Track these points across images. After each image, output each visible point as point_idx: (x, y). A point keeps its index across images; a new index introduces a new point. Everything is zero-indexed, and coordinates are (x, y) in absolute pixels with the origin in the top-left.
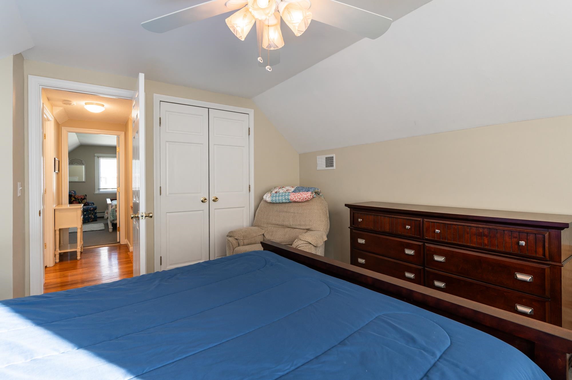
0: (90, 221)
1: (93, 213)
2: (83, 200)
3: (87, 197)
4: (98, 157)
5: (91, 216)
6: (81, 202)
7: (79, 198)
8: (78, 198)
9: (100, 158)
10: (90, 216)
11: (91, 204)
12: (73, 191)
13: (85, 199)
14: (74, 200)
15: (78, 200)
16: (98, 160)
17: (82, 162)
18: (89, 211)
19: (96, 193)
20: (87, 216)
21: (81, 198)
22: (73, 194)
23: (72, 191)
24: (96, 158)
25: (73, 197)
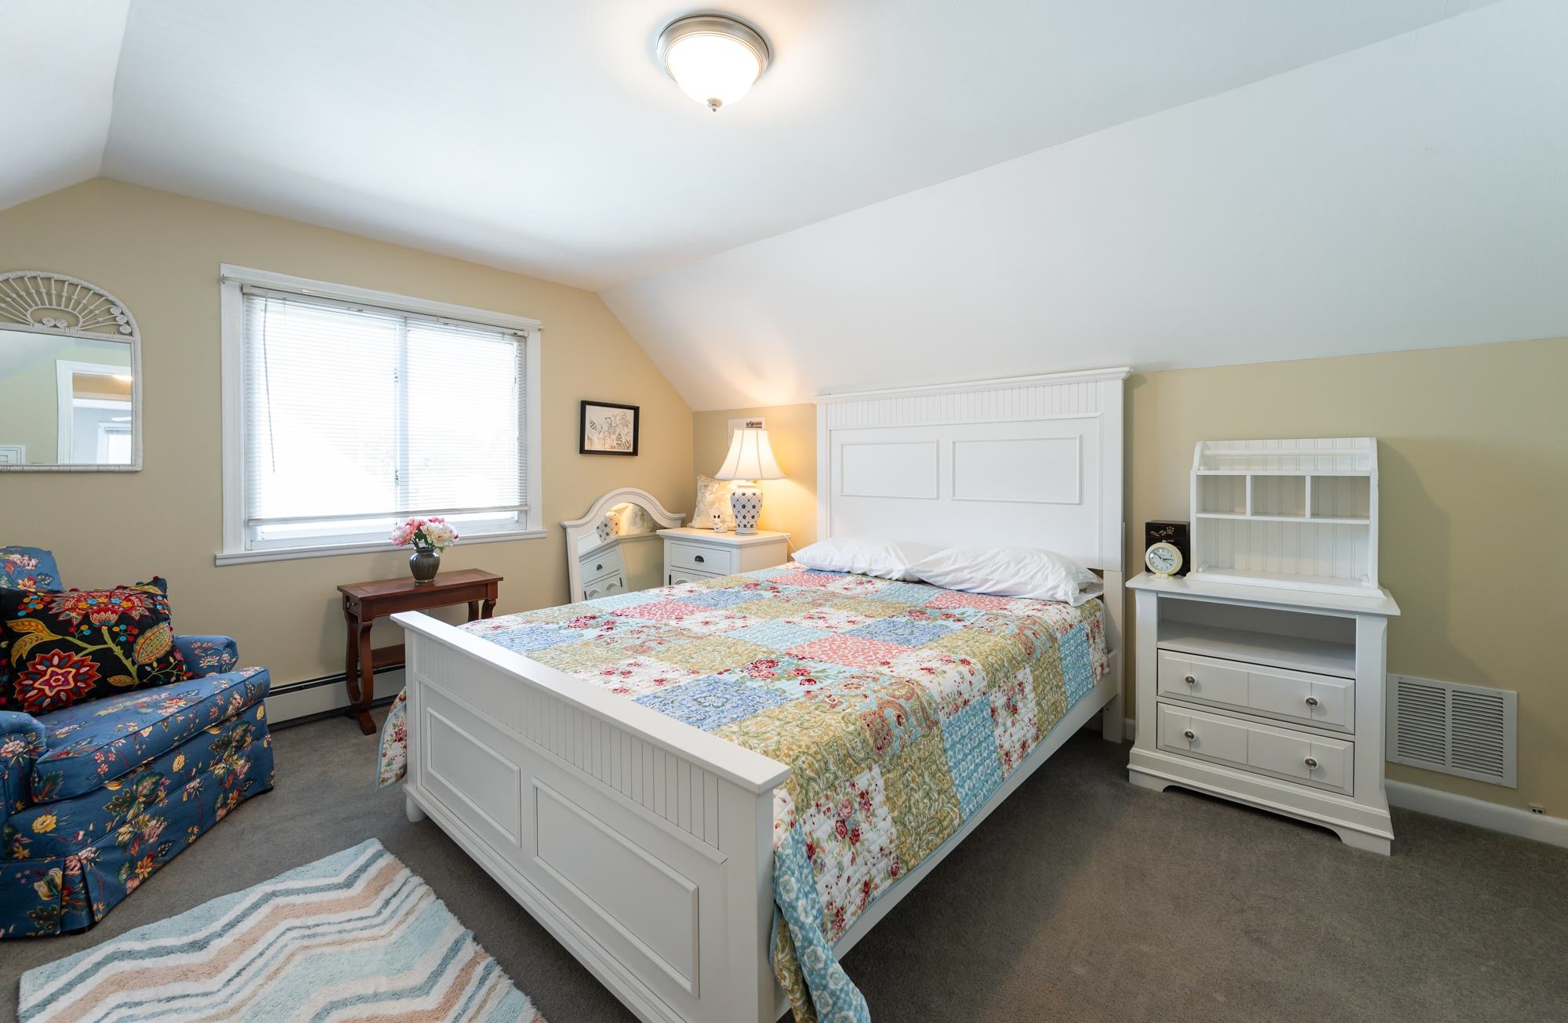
0: (221, 813)
1: (243, 737)
2: (142, 632)
3: (175, 601)
4: (248, 292)
5: (230, 772)
6: (118, 651)
7: (95, 619)
8: (86, 619)
9: (259, 303)
10: (219, 770)
11: (218, 653)
12: (24, 551)
13: (156, 617)
14: (44, 648)
15: (96, 637)
16: (249, 311)
17: (108, 311)
18: (215, 732)
19: (228, 551)
20: (195, 784)
21: (124, 617)
22: (23, 584)
23: (16, 557)
24: (230, 297)
25: (34, 614)
